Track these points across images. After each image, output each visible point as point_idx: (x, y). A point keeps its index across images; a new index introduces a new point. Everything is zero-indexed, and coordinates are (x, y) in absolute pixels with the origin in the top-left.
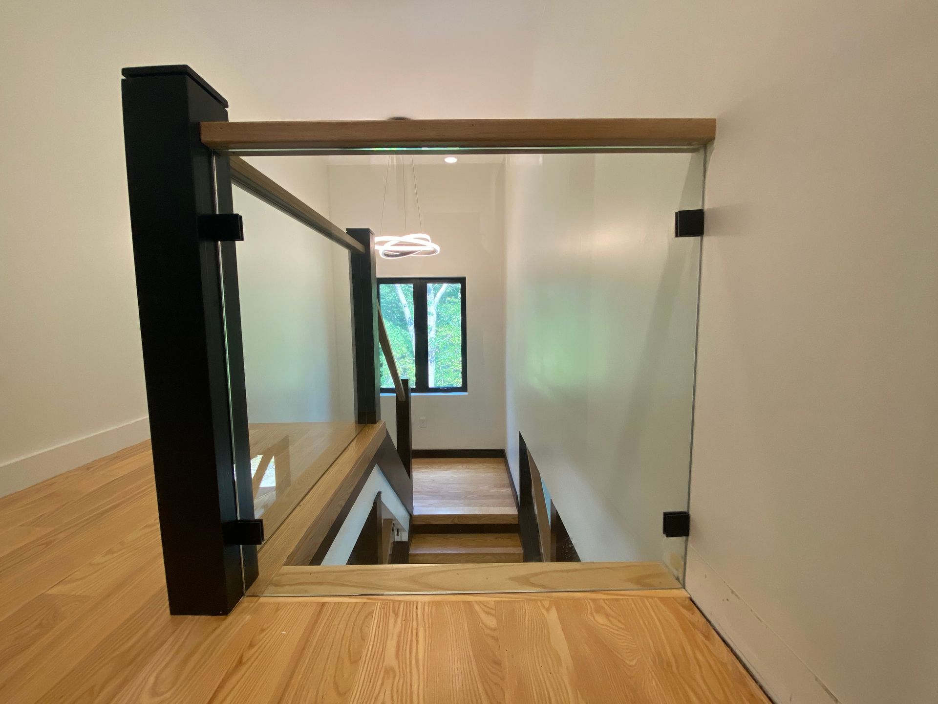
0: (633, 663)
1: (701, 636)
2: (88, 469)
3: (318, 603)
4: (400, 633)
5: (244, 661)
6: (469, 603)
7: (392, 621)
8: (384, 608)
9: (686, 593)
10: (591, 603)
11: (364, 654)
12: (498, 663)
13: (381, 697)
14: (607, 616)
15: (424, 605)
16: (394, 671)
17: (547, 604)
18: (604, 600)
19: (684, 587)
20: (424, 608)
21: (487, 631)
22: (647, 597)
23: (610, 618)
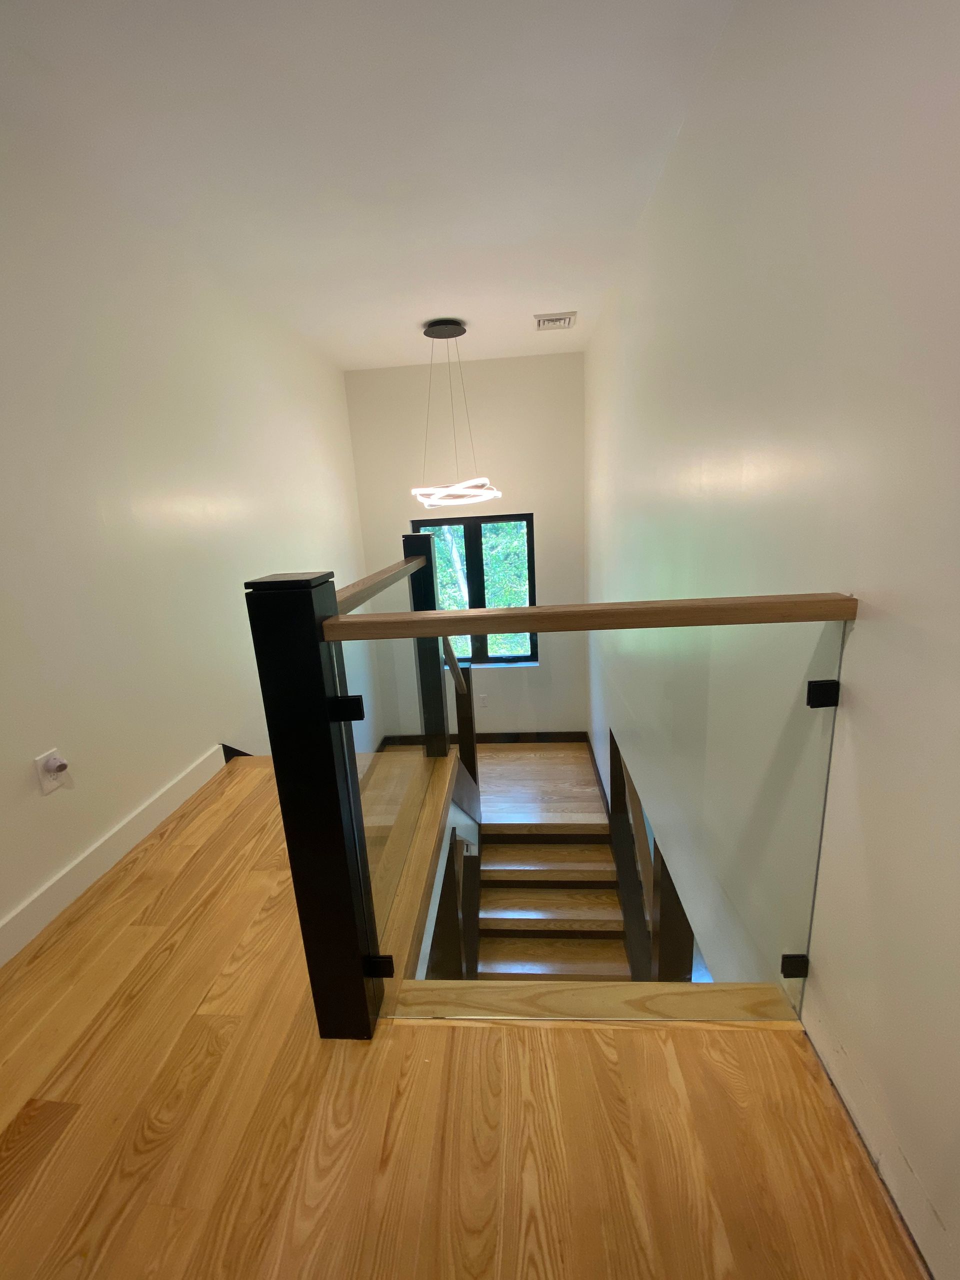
0: (745, 1105)
1: (810, 1077)
2: (162, 835)
3: (449, 1027)
4: (531, 1065)
5: (401, 1091)
6: (588, 1031)
7: (520, 1051)
8: (510, 1035)
9: (801, 1025)
10: (707, 1036)
11: (503, 1088)
12: (622, 1101)
13: (526, 1130)
14: (722, 1051)
15: (547, 1033)
16: (533, 1106)
17: (663, 1034)
18: (719, 1031)
19: (800, 1019)
20: (547, 1036)
21: (611, 1066)
22: (762, 1030)
23: (727, 1056)
